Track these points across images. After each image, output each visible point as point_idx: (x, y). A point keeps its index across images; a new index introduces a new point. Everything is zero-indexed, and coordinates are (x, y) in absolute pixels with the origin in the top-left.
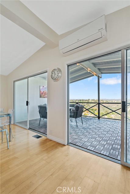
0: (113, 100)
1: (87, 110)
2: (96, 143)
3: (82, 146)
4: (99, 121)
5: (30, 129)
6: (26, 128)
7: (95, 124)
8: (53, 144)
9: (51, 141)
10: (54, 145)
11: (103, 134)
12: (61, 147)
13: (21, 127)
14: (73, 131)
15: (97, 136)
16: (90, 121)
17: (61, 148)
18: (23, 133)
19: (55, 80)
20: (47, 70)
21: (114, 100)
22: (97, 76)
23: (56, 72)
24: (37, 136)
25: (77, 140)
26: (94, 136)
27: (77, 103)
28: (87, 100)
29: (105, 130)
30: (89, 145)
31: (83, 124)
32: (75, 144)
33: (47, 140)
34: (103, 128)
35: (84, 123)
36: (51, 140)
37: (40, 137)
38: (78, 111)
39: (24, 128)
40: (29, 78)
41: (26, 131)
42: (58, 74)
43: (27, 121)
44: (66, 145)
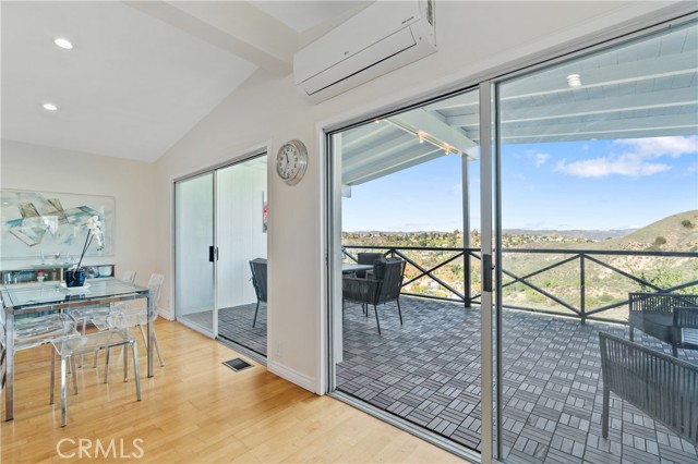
0: (547, 232)
1: (427, 273)
2: (425, 390)
3: (372, 401)
4: (467, 313)
5: (222, 337)
6: (210, 335)
7: (447, 326)
8: (280, 390)
9: (278, 382)
10: (282, 394)
11: (461, 362)
12: (305, 401)
13: (195, 331)
14: (359, 348)
15: (438, 369)
16: (431, 313)
17: (302, 405)
18: (197, 350)
19: (291, 179)
20: (266, 148)
21: (554, 235)
22: (460, 154)
23: (290, 154)
24: (238, 363)
25: (363, 380)
26: (425, 367)
27: (393, 250)
28: (451, 235)
29: (473, 348)
30: (397, 397)
31: (404, 326)
32: (351, 392)
33: (267, 378)
34: (470, 341)
35: (409, 322)
36: (278, 378)
37: (246, 365)
38: (382, 278)
39: (203, 335)
40: (219, 171)
41: (208, 346)
42: (297, 160)
43: (211, 312)
44: (322, 393)
